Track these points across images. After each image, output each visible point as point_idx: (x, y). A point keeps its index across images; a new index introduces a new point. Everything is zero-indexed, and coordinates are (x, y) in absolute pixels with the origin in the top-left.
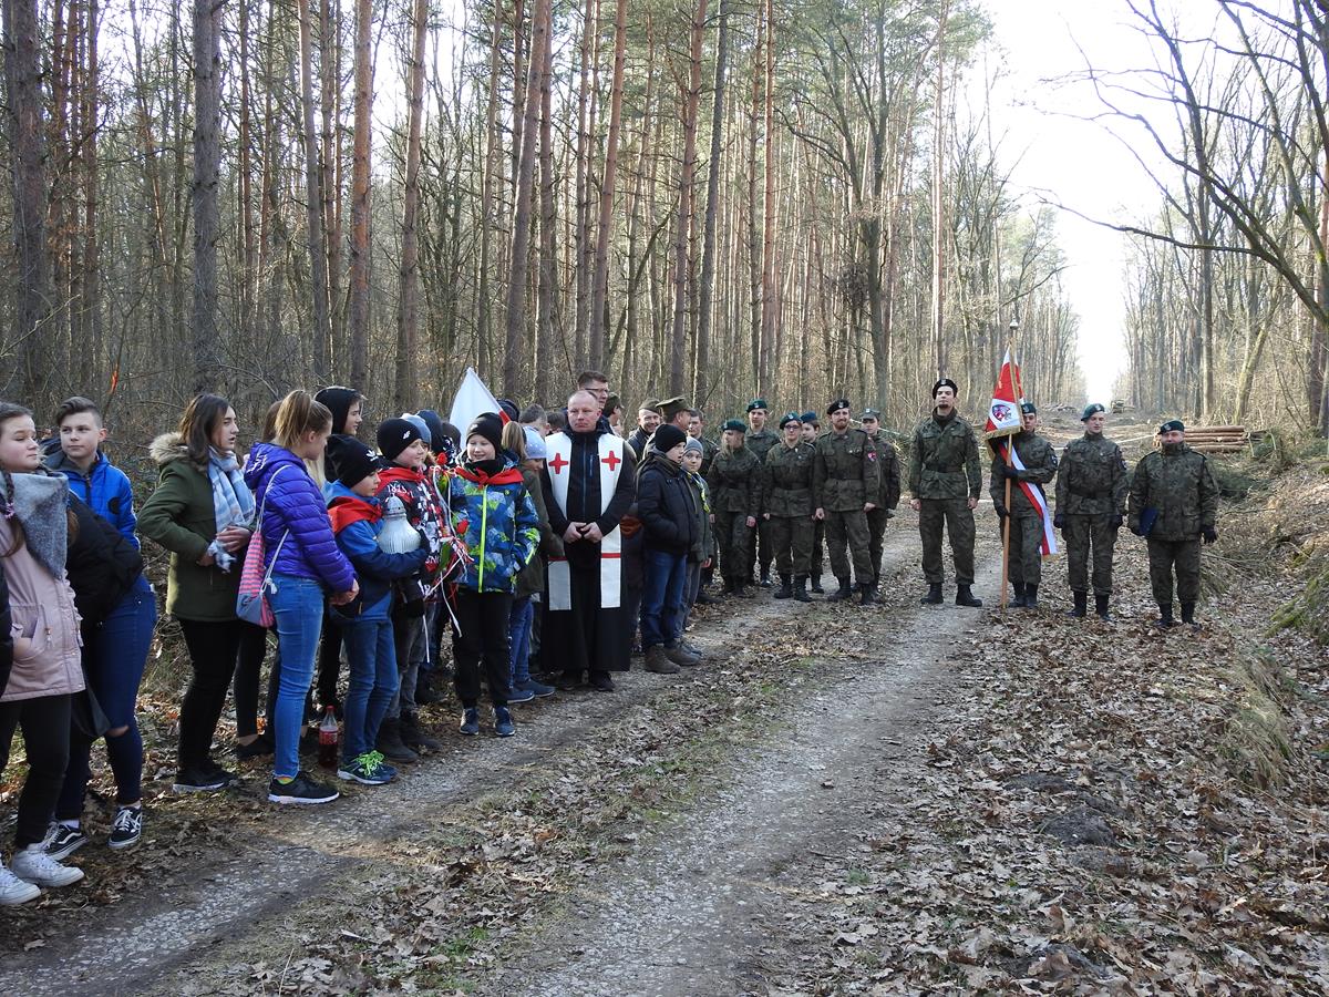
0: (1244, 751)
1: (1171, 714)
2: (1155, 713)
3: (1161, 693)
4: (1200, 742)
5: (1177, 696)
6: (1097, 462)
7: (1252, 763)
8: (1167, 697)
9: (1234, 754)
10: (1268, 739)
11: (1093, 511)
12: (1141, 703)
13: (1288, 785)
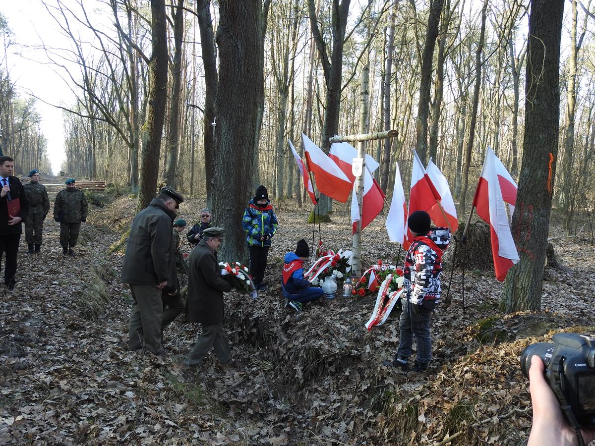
0: (88, 303)
1: (60, 292)
2: (54, 292)
3: (57, 283)
4: (70, 302)
5: (64, 284)
6: (37, 193)
7: (91, 307)
8: (60, 285)
9: (84, 305)
10: (99, 297)
11: (35, 212)
12: (48, 288)
13: (106, 313)
